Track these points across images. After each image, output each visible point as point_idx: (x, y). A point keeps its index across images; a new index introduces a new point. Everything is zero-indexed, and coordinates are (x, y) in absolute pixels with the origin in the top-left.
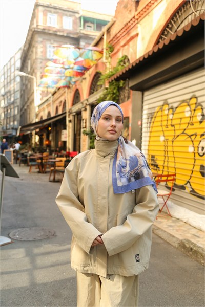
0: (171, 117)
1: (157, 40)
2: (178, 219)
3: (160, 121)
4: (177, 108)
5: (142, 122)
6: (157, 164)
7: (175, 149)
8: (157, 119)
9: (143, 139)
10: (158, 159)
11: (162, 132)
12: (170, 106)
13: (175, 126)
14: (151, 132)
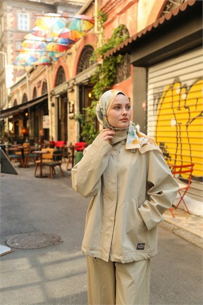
0: (184, 97)
1: (163, 5)
2: (199, 216)
3: (170, 103)
4: (191, 86)
5: (147, 103)
6: (167, 153)
7: (190, 135)
8: (166, 100)
9: (149, 124)
10: (169, 147)
11: (173, 116)
12: (183, 84)
13: (190, 108)
14: (159, 115)
